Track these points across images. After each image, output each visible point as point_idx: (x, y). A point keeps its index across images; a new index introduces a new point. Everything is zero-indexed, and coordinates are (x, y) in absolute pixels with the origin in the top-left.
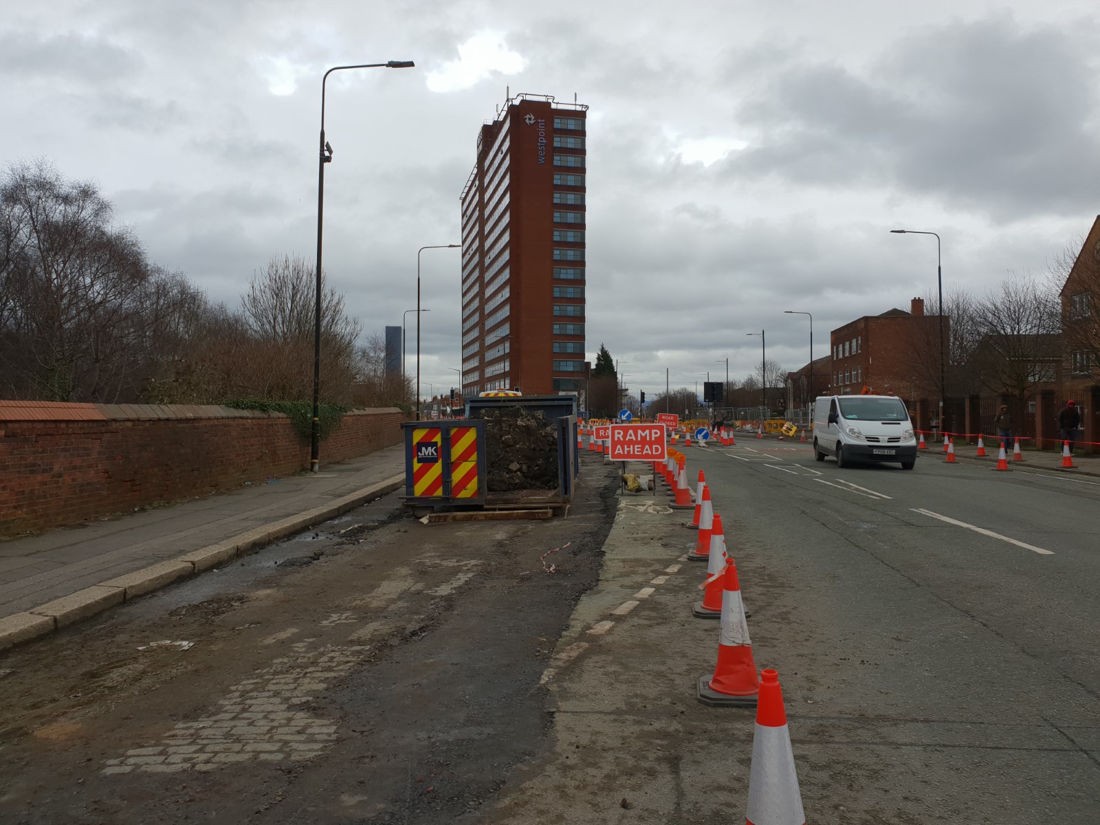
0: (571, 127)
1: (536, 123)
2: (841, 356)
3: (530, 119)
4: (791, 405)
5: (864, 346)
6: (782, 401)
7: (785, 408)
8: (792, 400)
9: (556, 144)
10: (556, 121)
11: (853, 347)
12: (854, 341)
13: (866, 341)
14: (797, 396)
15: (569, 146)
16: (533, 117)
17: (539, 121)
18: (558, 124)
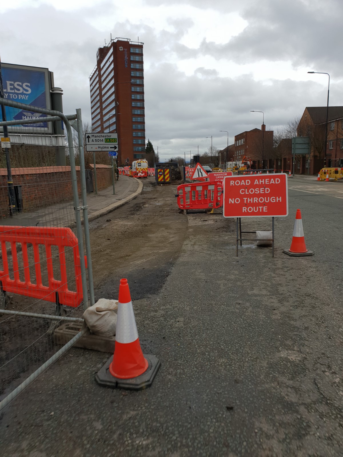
0: (137, 52)
1: (124, 50)
2: (238, 145)
3: (121, 49)
4: (220, 163)
5: (246, 142)
6: (217, 161)
7: (218, 164)
8: (221, 161)
9: (131, 59)
10: (131, 49)
11: (241, 142)
12: (242, 140)
13: (246, 140)
14: (222, 160)
15: (137, 60)
16: (122, 48)
17: (125, 49)
18: (132, 50)
